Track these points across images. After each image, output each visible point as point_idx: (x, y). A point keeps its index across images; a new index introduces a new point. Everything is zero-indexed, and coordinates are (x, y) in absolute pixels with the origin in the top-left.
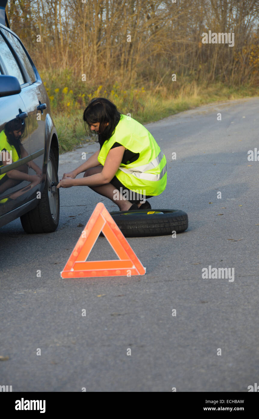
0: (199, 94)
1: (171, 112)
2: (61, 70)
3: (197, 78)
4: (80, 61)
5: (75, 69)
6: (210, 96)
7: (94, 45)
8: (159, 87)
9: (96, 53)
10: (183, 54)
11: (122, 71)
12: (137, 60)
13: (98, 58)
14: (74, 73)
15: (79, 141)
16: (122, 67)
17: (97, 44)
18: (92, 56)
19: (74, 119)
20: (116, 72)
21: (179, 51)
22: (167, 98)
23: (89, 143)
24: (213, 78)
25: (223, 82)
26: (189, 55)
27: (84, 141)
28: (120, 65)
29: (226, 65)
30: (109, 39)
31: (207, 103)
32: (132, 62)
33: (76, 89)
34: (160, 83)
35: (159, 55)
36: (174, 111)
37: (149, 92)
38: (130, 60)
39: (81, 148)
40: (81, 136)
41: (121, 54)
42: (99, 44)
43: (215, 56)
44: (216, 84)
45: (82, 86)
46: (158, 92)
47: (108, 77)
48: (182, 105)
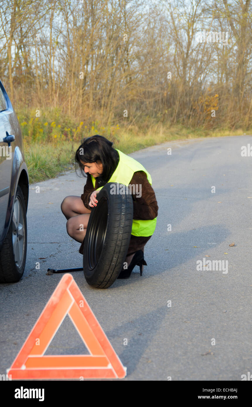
0: (164, 132)
1: (141, 147)
2: (52, 108)
3: (162, 120)
4: (68, 101)
5: (63, 108)
6: (172, 134)
7: (80, 89)
8: (132, 125)
9: (81, 96)
10: (152, 100)
11: (102, 112)
12: (115, 103)
13: (83, 100)
14: (63, 111)
15: (63, 169)
16: (102, 108)
17: (83, 89)
18: (78, 99)
19: (60, 149)
20: (97, 112)
21: (149, 98)
22: (137, 135)
23: (71, 171)
24: (175, 121)
25: (183, 124)
26: (156, 102)
27: (66, 169)
28: (101, 107)
29: (185, 111)
30: (93, 85)
31: (170, 141)
32: (111, 104)
33: (64, 124)
34: (132, 123)
35: (133, 100)
36: (144, 146)
37: (124, 130)
38: (109, 103)
39: (63, 175)
40: (64, 165)
41: (102, 98)
42: (84, 89)
43: (177, 103)
44: (177, 125)
45: (68, 121)
46: (131, 130)
47: (91, 116)
48: (150, 141)
